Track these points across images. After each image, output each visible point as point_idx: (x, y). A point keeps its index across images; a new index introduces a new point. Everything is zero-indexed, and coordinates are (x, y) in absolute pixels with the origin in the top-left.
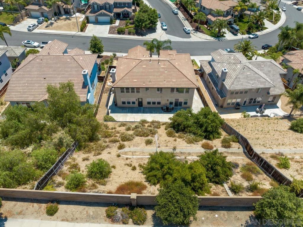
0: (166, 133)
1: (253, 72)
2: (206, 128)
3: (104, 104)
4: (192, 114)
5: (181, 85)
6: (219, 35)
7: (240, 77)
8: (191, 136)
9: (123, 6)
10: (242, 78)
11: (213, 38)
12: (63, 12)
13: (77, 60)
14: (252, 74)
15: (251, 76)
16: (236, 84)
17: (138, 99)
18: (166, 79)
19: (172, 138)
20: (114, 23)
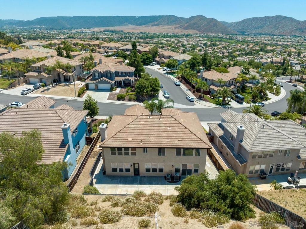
0: (172, 210)
1: (275, 130)
2: (233, 201)
3: (88, 171)
4: (208, 181)
5: (190, 145)
6: (224, 103)
7: (260, 136)
8: (211, 215)
9: (125, 75)
10: (263, 137)
11: (219, 106)
12: (62, 79)
13: (59, 114)
14: (275, 133)
15: (273, 135)
16: (257, 145)
17: (134, 164)
18: (170, 137)
19: (182, 218)
20: (114, 91)
